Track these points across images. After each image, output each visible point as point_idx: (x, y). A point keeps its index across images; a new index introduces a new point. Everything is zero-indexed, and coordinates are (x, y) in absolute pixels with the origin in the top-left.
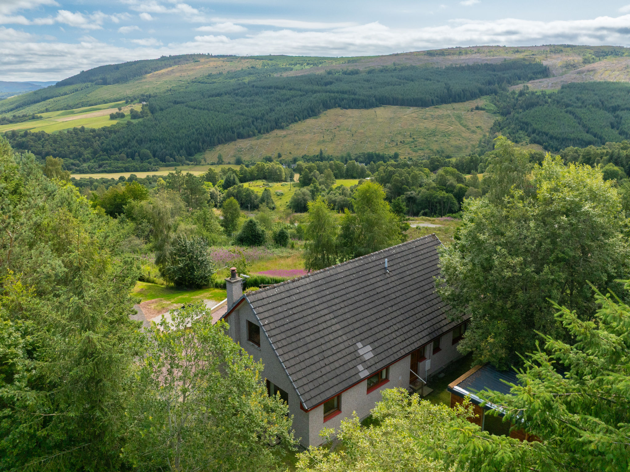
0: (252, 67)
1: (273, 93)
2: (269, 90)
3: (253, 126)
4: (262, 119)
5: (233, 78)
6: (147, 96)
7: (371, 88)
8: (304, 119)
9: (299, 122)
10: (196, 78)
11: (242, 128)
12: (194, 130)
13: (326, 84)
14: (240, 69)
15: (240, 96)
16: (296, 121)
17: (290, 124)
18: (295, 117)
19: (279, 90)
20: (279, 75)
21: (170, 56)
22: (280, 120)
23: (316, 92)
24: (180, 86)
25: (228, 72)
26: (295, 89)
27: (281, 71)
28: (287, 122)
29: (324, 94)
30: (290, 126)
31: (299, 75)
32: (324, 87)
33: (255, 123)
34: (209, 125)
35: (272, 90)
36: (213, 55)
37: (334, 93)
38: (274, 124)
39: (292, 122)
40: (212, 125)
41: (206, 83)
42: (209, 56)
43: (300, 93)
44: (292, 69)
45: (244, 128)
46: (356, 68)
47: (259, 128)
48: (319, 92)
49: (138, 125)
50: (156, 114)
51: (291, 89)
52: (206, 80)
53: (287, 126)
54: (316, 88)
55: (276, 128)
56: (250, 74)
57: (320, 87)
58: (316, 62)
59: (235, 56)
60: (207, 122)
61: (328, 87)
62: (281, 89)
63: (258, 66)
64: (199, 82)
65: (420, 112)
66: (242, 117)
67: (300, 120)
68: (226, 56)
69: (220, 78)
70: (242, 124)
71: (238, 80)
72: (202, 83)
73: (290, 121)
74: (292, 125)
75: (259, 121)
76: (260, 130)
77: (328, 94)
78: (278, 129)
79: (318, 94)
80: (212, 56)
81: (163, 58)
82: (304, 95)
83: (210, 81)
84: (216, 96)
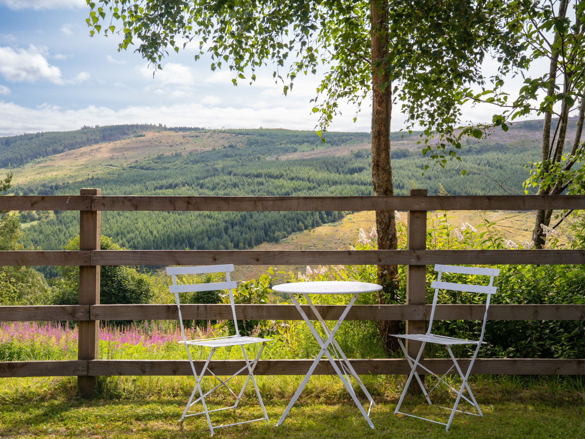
0: (231, 146)
1: (262, 184)
2: (256, 180)
3: (225, 237)
4: (241, 224)
5: (197, 162)
6: (51, 187)
7: (430, 178)
8: (313, 226)
9: (306, 232)
10: (137, 162)
11: (206, 239)
12: (125, 240)
13: (352, 171)
14: (210, 149)
15: (208, 188)
16: (300, 230)
17: (289, 233)
18: (298, 222)
19: (273, 180)
20: (274, 159)
21: (97, 127)
22: (273, 227)
23: (335, 183)
24: (109, 173)
25: (191, 153)
26: (299, 179)
27: (278, 153)
28: (285, 230)
29: (348, 187)
30: (290, 237)
31: (308, 158)
32: (348, 176)
33: (230, 231)
34: (151, 233)
35: (260, 180)
36: (168, 126)
37: (365, 184)
38: (262, 233)
39: (294, 231)
40: (155, 232)
41: (153, 169)
42: (161, 128)
43: (309, 185)
44: (295, 151)
45: (210, 239)
46: (402, 148)
47: (236, 239)
48: (341, 184)
49: (29, 230)
50: (63, 215)
51: (292, 179)
52: (153, 165)
53: (285, 237)
54: (334, 176)
55: (264, 241)
56: (227, 156)
57: (342, 176)
58: (336, 139)
59: (203, 129)
60: (148, 227)
61: (356, 176)
62: (277, 177)
63: (239, 145)
64: (142, 168)
65: (516, 218)
66: (208, 220)
67: (306, 228)
68: (190, 129)
69: (177, 162)
70: (207, 231)
71: (207, 165)
72: (147, 169)
73: (289, 230)
74: (293, 236)
75: (237, 228)
76: (238, 242)
77: (355, 186)
78: (268, 242)
79: (339, 187)
80: (165, 129)
81: (86, 130)
82: (314, 187)
83: (159, 166)
84: (167, 188)
